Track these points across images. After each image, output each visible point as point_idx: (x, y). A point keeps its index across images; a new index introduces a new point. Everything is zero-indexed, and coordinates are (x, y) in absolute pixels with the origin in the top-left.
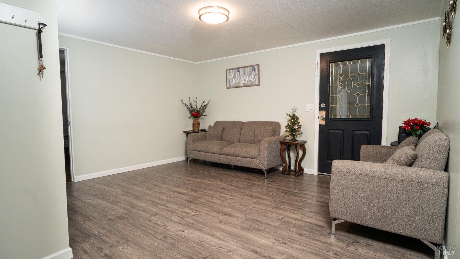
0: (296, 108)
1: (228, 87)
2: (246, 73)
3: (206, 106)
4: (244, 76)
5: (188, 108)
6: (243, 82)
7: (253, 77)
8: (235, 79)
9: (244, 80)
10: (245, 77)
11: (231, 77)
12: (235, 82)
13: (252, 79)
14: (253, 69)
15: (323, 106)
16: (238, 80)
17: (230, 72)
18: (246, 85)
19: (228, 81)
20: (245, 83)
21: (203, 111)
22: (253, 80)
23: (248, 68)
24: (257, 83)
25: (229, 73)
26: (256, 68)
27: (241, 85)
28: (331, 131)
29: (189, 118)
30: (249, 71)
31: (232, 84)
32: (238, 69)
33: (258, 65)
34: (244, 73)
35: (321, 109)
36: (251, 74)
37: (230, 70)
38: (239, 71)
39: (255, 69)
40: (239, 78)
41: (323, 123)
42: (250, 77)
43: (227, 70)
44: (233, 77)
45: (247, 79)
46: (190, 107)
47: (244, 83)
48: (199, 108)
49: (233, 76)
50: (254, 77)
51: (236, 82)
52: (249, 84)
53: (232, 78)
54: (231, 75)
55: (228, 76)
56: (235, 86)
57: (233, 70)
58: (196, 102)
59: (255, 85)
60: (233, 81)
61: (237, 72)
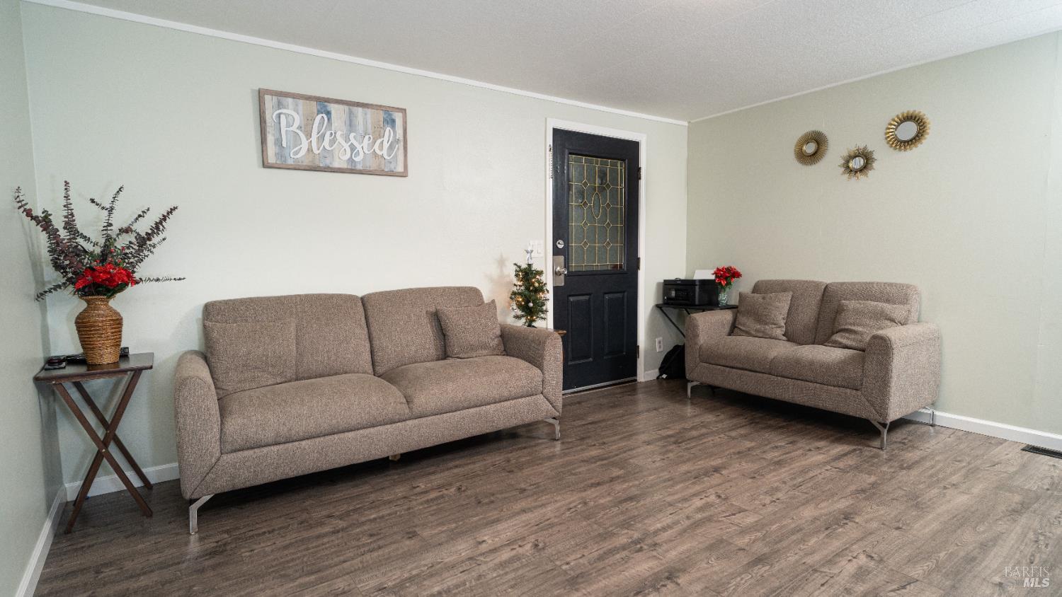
1: (270, 160)
2: (361, 128)
4: (352, 135)
6: (348, 156)
7: (386, 145)
8: (309, 135)
9: (353, 148)
10: (354, 137)
11: (288, 125)
12: (310, 150)
13: (385, 152)
14: (385, 120)
15: (559, 245)
16: (326, 143)
17: (280, 105)
18: (359, 167)
19: (270, 139)
20: (356, 159)
22: (387, 155)
23: (369, 111)
24: (400, 169)
25: (279, 109)
26: (398, 117)
27: (336, 165)
28: (571, 299)
30: (369, 121)
31: (296, 153)
32: (323, 104)
33: (403, 111)
34: (351, 125)
35: (556, 252)
36: (381, 136)
37: (277, 94)
38: (328, 113)
39: (393, 121)
40: (327, 137)
41: (560, 282)
42: (374, 142)
43: (262, 92)
44: (300, 128)
45: (363, 146)
47: (351, 160)
49: (297, 124)
50: (391, 148)
51: (316, 152)
52: (372, 165)
53: (294, 128)
54: (287, 115)
55: (270, 116)
56: (306, 163)
57: (301, 102)
58: (111, 210)
59: (392, 174)
60: (297, 141)
61: (319, 112)
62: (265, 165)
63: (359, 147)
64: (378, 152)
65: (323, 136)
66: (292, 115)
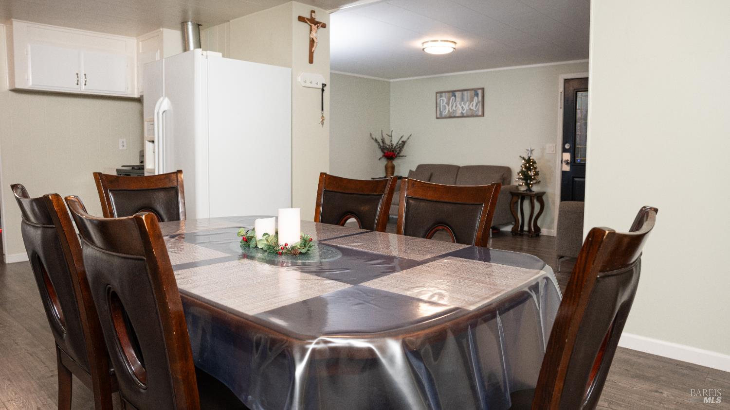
0: (532, 149)
1: (438, 116)
2: (466, 99)
3: (404, 143)
4: (462, 103)
5: (379, 145)
6: (461, 111)
7: (474, 105)
8: (448, 105)
9: (462, 107)
10: (464, 104)
11: (443, 103)
12: (449, 111)
13: (474, 108)
14: (475, 94)
15: (567, 146)
16: (454, 108)
17: (441, 96)
18: (465, 115)
19: (438, 108)
20: (464, 112)
21: (400, 151)
22: (476, 108)
23: (469, 92)
24: (480, 113)
26: (480, 92)
27: (457, 115)
28: (576, 179)
29: (380, 159)
30: (469, 96)
31: (445, 113)
32: (453, 93)
33: (483, 89)
34: (462, 99)
35: (564, 150)
36: (473, 101)
37: (441, 92)
38: (455, 96)
39: (478, 94)
40: (454, 105)
41: (567, 168)
42: (470, 104)
43: (437, 93)
44: (446, 103)
45: (466, 107)
46: (382, 144)
47: (462, 113)
48: (395, 145)
49: (445, 103)
50: (476, 105)
51: (451, 111)
52: (469, 114)
53: (444, 104)
54: (443, 100)
55: (438, 101)
56: (448, 115)
57: (447, 94)
58: (391, 136)
59: (477, 116)
60: (445, 108)
61: (452, 96)
62: (437, 118)
63: (464, 107)
64: (472, 108)
65: (453, 105)
66: (444, 99)
